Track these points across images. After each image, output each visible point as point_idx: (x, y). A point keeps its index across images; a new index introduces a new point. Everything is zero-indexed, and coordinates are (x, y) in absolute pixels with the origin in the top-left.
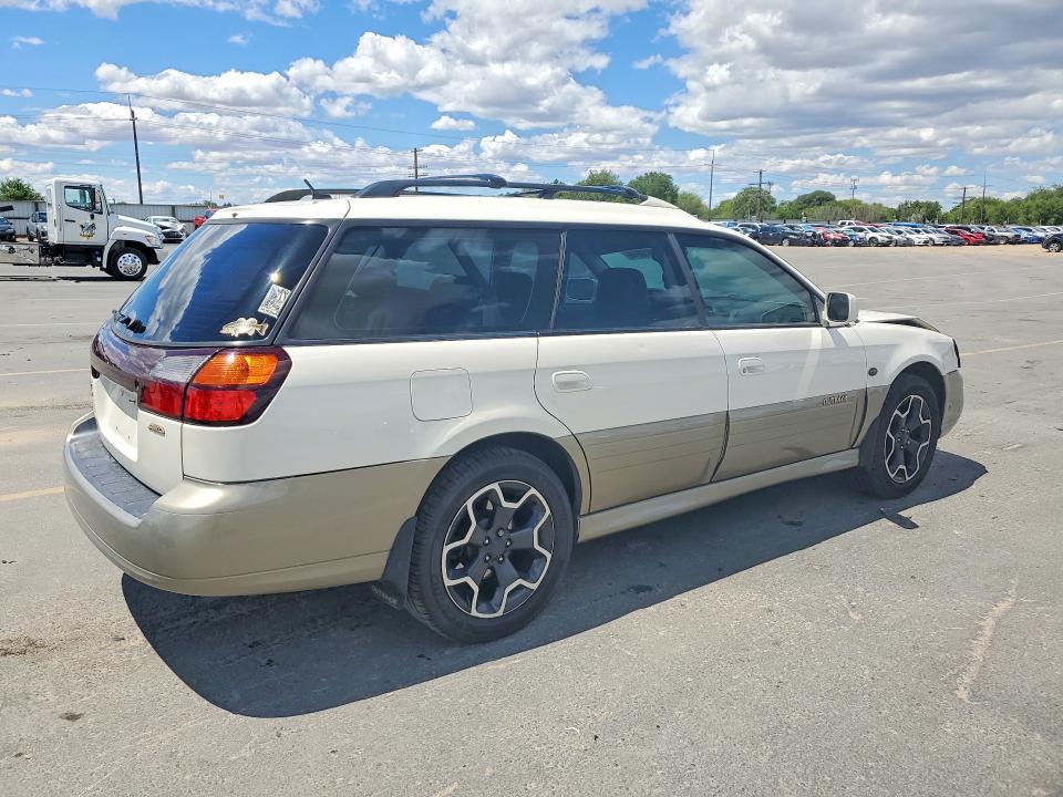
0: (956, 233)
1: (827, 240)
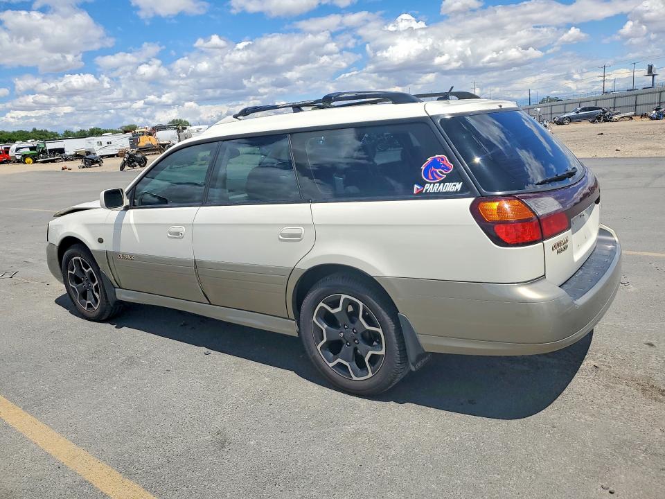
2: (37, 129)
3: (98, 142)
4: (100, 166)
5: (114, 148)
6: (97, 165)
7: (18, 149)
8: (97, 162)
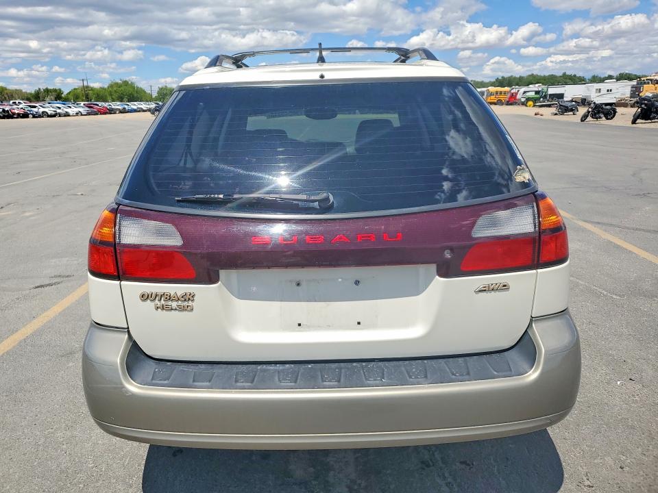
0: (92, 107)
1: (14, 114)
2: (567, 74)
3: (597, 89)
4: (574, 114)
5: (613, 96)
6: (571, 113)
7: (525, 92)
8: (572, 110)
